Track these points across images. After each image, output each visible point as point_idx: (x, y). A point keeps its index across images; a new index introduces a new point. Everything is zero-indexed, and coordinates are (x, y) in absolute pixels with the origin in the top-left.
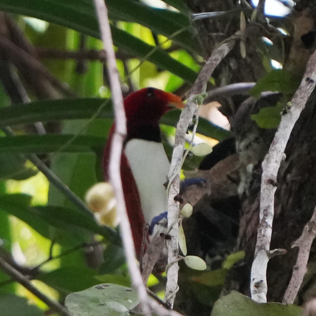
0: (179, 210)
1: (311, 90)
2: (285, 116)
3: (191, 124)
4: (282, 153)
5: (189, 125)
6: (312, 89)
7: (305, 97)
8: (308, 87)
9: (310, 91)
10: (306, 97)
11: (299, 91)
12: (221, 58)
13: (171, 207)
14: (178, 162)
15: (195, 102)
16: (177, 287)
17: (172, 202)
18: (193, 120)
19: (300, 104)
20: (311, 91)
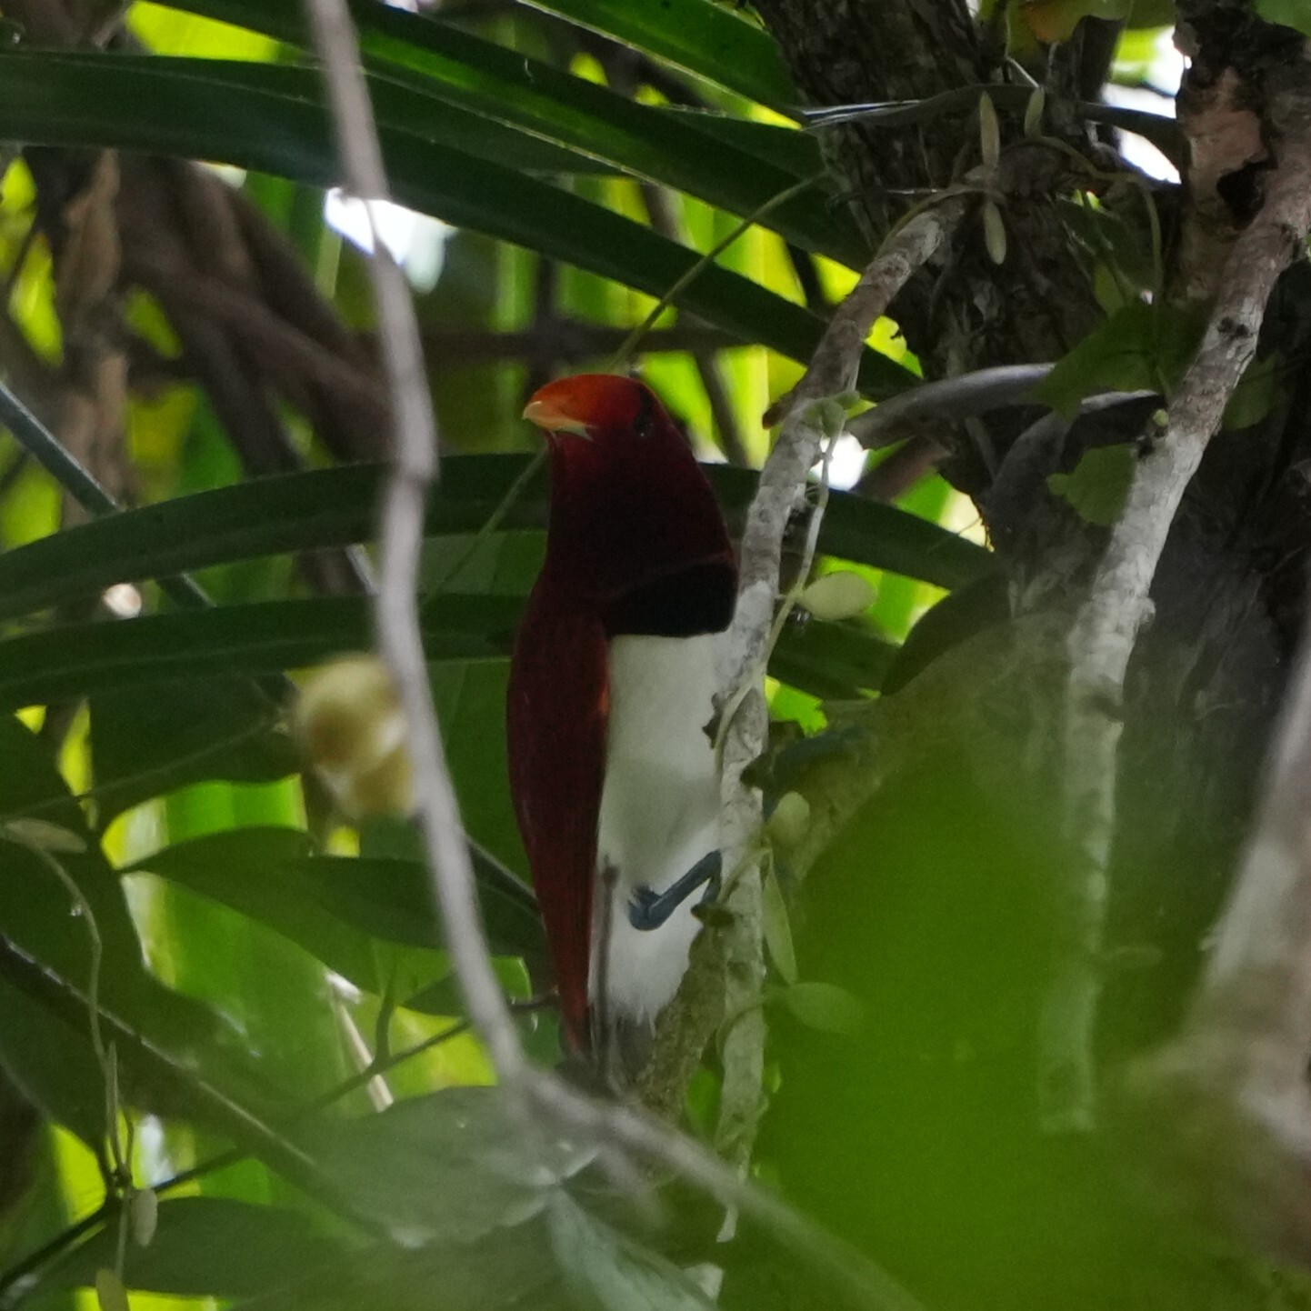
0: (761, 819)
1: (1243, 362)
2: (1147, 461)
3: (801, 508)
4: (1139, 598)
5: (793, 511)
6: (1245, 359)
7: (1218, 390)
8: (1230, 354)
9: (1236, 368)
10: (1224, 389)
11: (1198, 369)
12: (911, 265)
13: (730, 808)
14: (755, 644)
15: (814, 427)
16: (761, 1101)
17: (733, 789)
18: (806, 493)
19: (1203, 416)
20: (1240, 369)
